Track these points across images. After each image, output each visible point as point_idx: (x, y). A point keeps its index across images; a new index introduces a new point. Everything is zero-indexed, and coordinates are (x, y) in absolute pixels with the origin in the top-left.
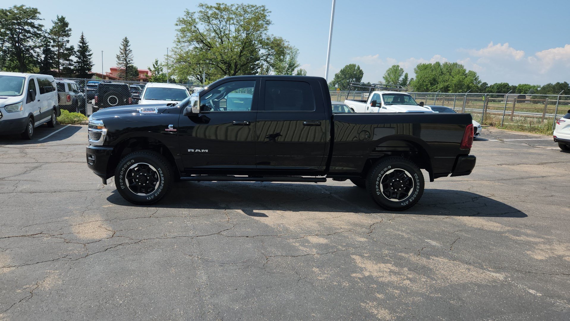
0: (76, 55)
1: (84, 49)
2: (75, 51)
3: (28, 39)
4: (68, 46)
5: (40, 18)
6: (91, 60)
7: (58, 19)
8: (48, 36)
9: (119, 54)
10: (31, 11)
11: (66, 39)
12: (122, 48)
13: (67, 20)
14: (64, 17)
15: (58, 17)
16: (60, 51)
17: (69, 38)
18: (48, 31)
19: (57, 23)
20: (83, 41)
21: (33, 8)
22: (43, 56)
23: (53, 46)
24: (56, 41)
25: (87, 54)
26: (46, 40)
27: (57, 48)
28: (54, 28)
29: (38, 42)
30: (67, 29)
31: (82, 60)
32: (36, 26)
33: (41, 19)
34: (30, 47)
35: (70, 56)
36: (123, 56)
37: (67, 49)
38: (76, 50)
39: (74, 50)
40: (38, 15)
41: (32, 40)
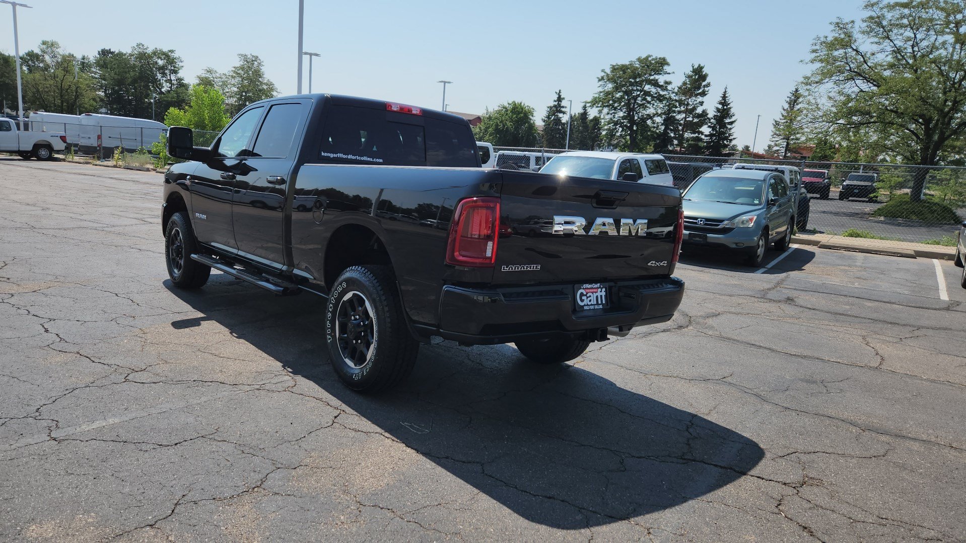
0: (709, 124)
1: (724, 112)
2: (708, 118)
3: (648, 105)
4: (699, 110)
5: (668, 72)
6: (732, 131)
7: (693, 69)
8: (674, 98)
9: (778, 117)
10: (656, 62)
11: (700, 99)
12: (785, 108)
13: (705, 71)
14: (702, 65)
15: (693, 67)
16: (687, 119)
17: (705, 97)
18: (676, 90)
19: (692, 77)
20: (724, 101)
21: (660, 58)
22: (663, 127)
23: (679, 112)
24: (684, 104)
25: (727, 121)
26: (670, 104)
27: (684, 115)
28: (685, 83)
29: (660, 107)
30: (704, 83)
31: (716, 131)
32: (661, 84)
33: (669, 73)
34: (648, 115)
35: (701, 127)
36: (787, 122)
37: (699, 116)
38: (711, 115)
39: (709, 116)
40: (666, 67)
41: (653, 104)
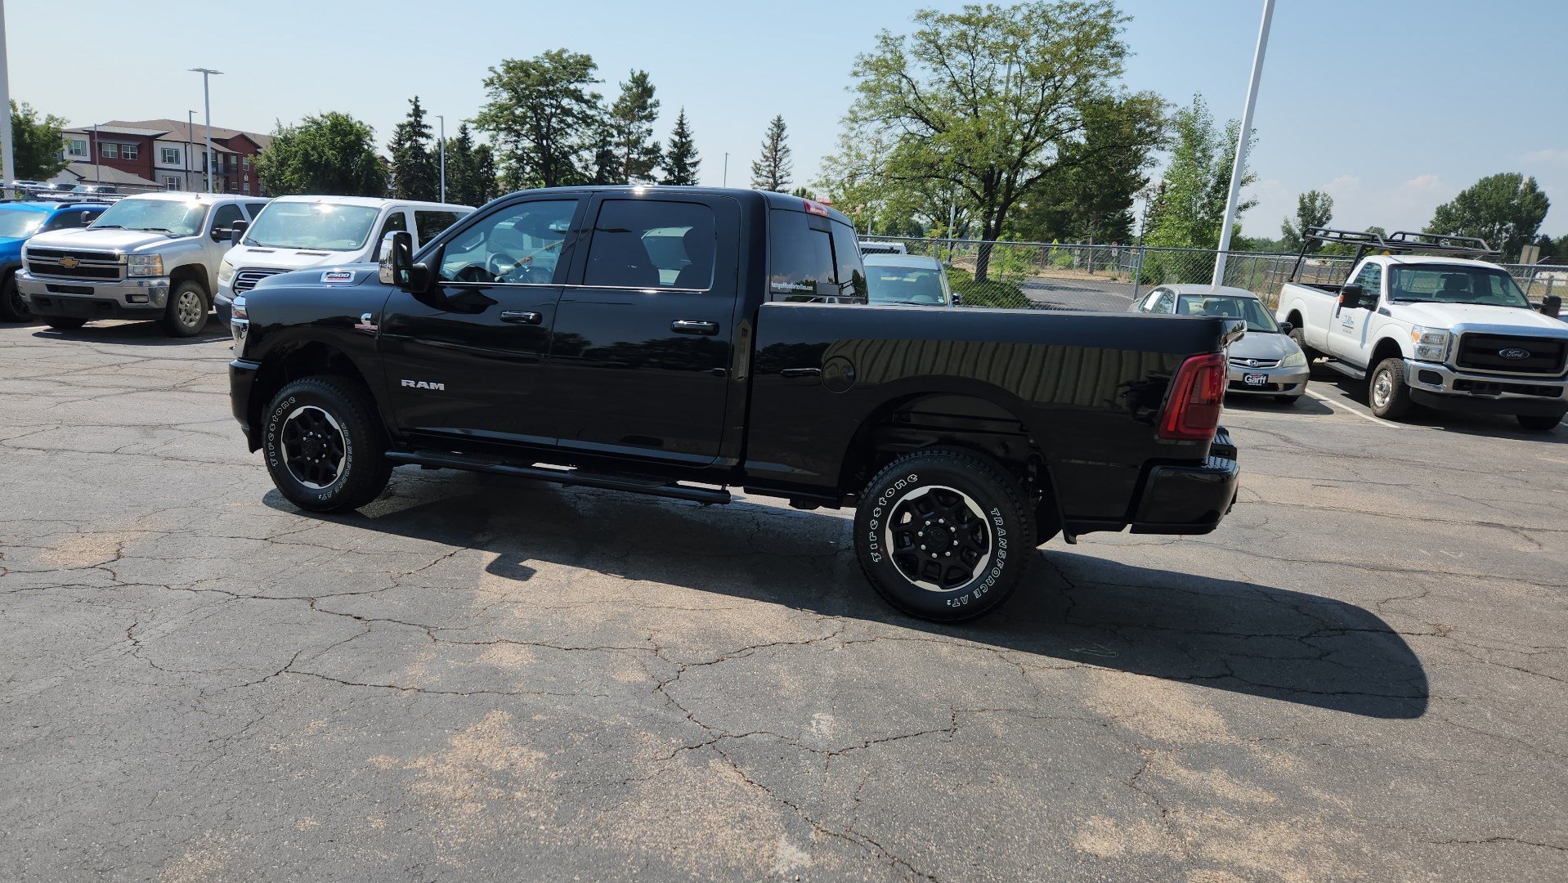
0: (664, 165)
1: (683, 148)
2: (662, 156)
3: (569, 131)
4: (648, 143)
5: (596, 79)
6: (696, 177)
7: (633, 78)
8: (609, 122)
9: (759, 158)
10: (577, 62)
11: (646, 125)
12: (767, 145)
13: (651, 81)
14: (645, 72)
15: (633, 74)
16: (631, 156)
17: (653, 123)
18: (611, 109)
19: (631, 89)
20: (681, 132)
21: (582, 56)
22: (596, 168)
23: (618, 145)
24: (624, 132)
25: (689, 161)
26: (603, 131)
27: (626, 150)
28: (622, 100)
29: (588, 135)
30: (650, 101)
31: (675, 176)
32: (586, 97)
33: (597, 82)
34: (571, 147)
35: (651, 168)
36: (769, 166)
37: (647, 152)
38: (665, 151)
39: (662, 153)
40: (591, 71)
41: (577, 130)
